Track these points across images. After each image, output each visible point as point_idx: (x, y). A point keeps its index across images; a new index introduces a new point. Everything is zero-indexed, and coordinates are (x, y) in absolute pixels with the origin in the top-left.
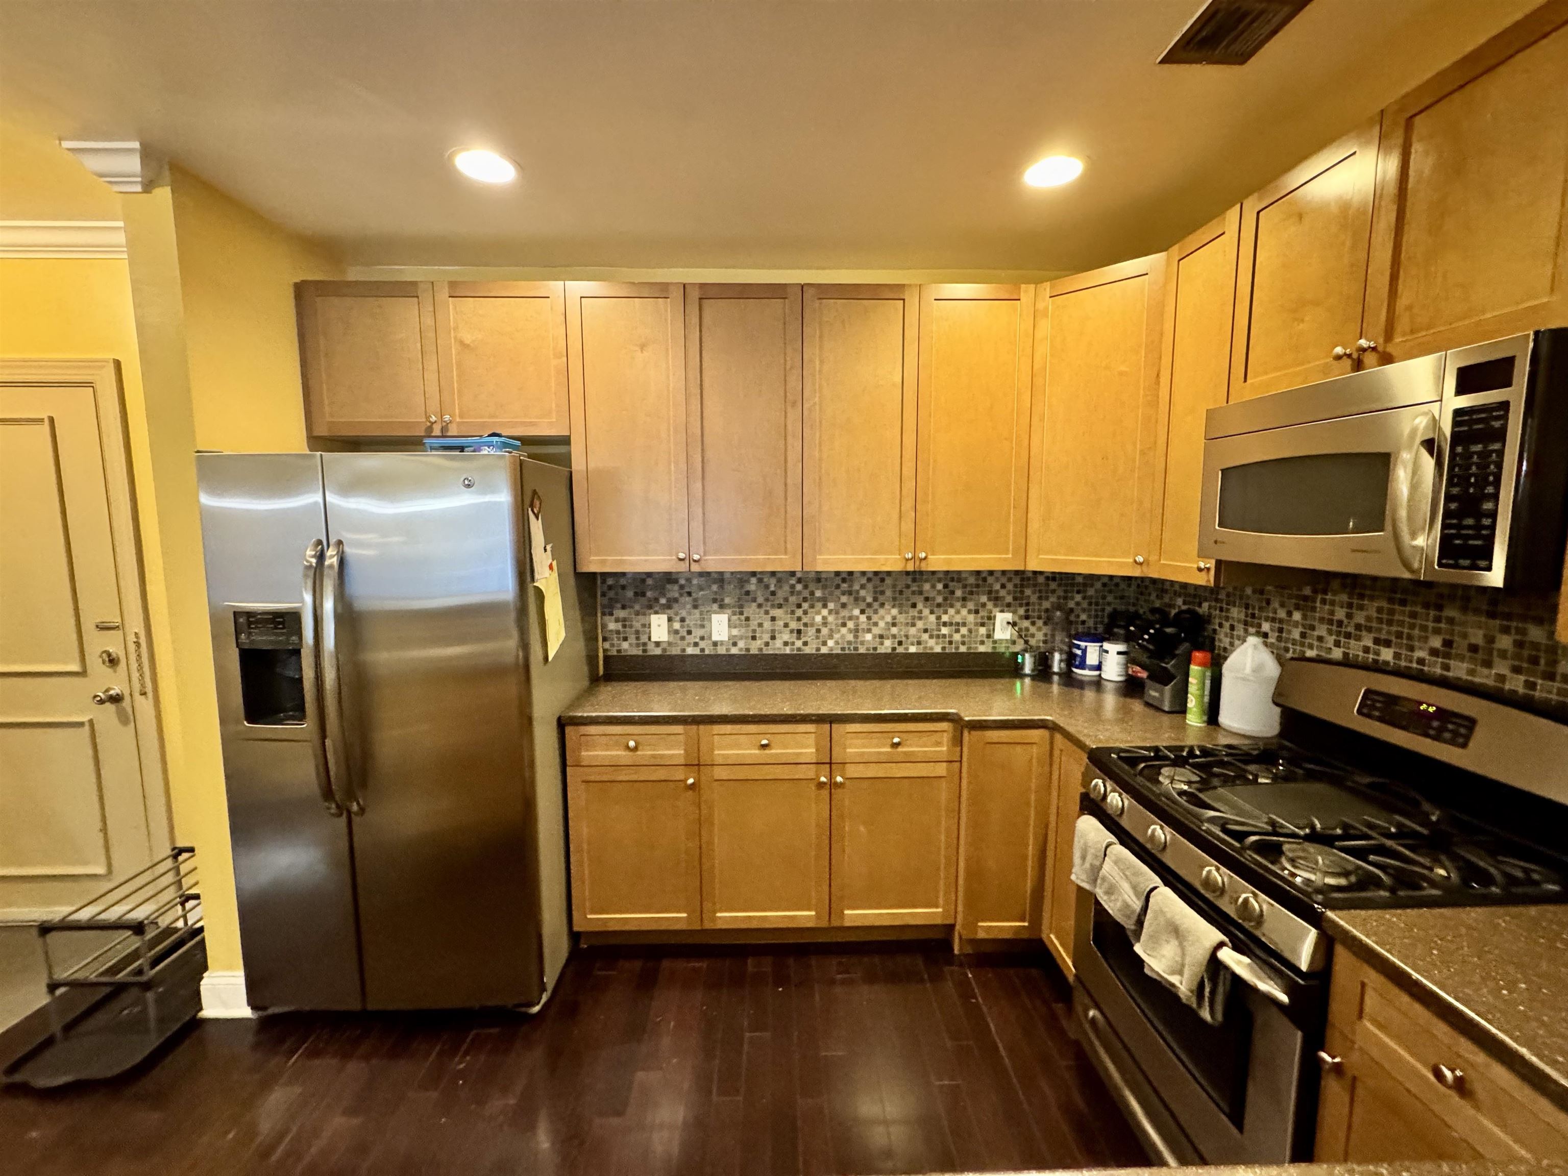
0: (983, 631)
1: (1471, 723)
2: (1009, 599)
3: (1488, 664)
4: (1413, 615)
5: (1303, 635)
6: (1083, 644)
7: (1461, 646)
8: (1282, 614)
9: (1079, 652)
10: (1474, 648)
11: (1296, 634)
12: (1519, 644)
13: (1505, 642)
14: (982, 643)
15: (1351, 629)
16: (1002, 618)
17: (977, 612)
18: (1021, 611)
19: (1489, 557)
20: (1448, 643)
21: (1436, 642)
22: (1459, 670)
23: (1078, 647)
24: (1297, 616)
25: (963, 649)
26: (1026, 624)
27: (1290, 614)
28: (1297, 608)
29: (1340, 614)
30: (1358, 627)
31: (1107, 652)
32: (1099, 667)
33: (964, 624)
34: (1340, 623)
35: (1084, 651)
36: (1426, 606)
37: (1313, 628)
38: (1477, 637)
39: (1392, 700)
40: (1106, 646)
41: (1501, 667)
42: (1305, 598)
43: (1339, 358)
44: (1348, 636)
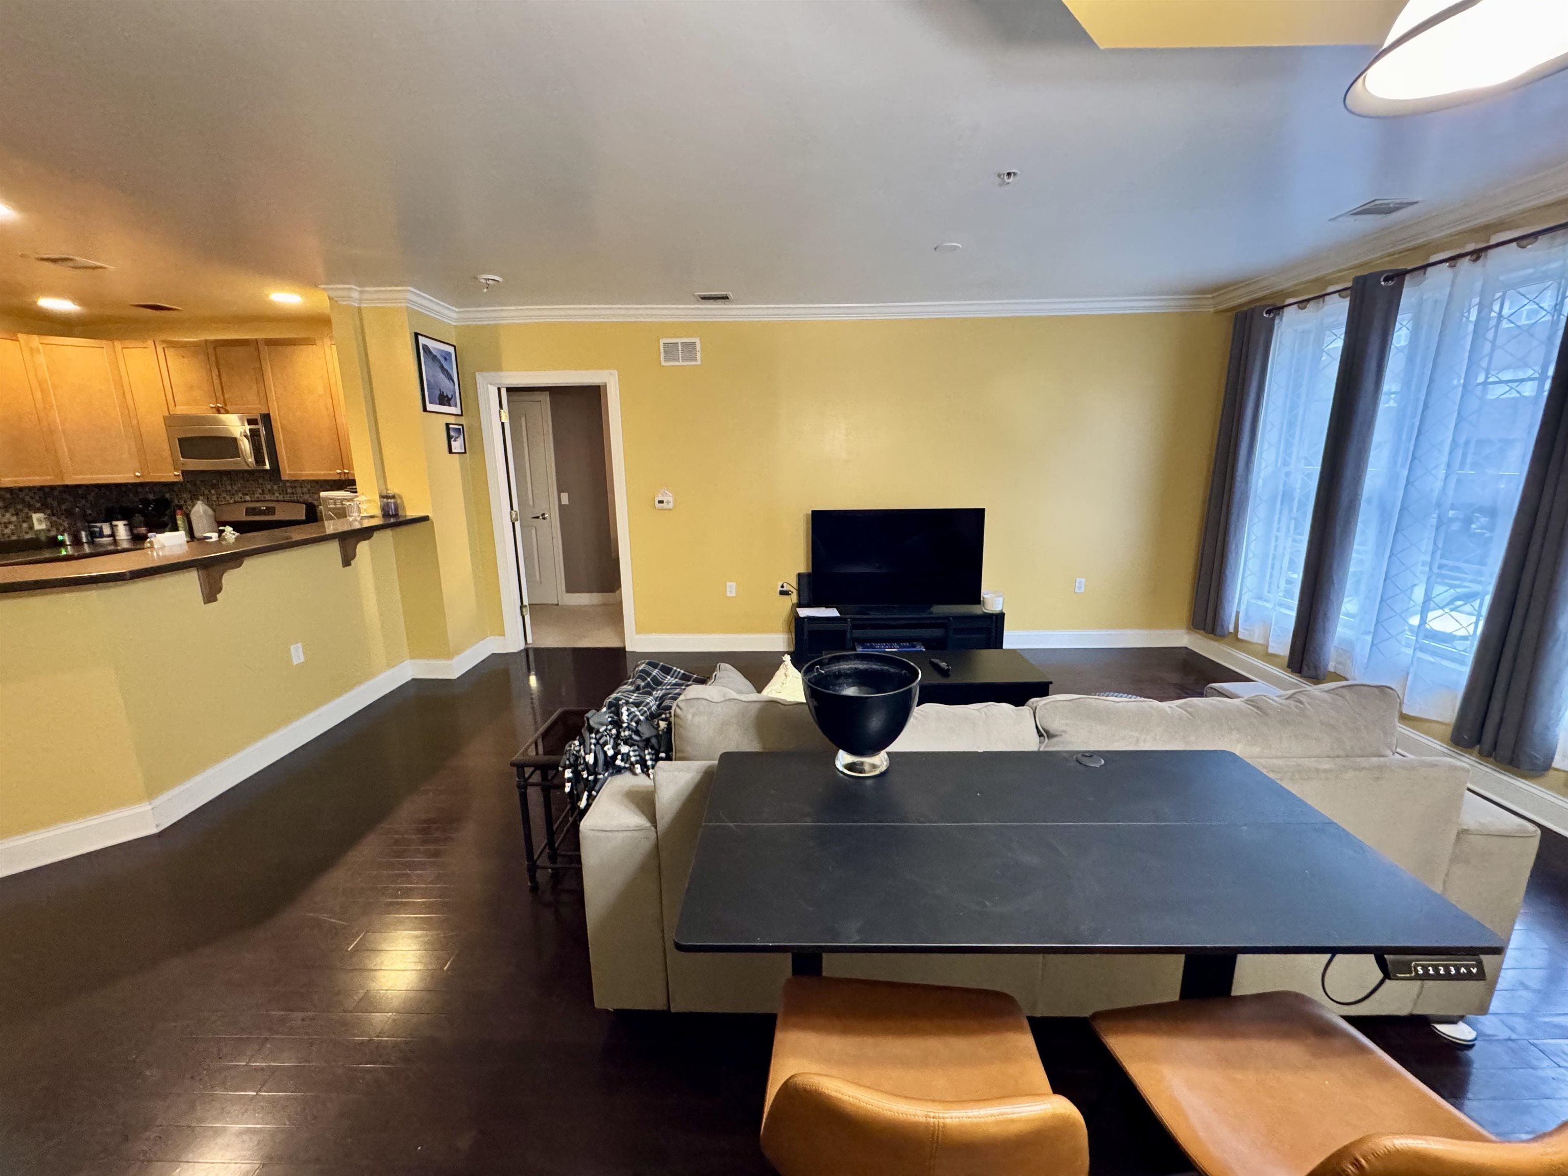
0: (25, 525)
1: (274, 508)
2: (38, 505)
3: (274, 494)
4: (251, 484)
5: (218, 498)
6: (99, 525)
7: (266, 491)
8: (206, 492)
9: (97, 529)
10: (269, 490)
11: (214, 498)
12: (279, 487)
13: (276, 487)
14: (27, 533)
15: (234, 492)
16: (36, 517)
17: (17, 514)
18: (49, 512)
19: (265, 462)
20: (263, 491)
21: (260, 491)
22: (268, 497)
23: (96, 527)
24: (213, 492)
25: (14, 538)
26: (54, 518)
27: (210, 491)
28: (213, 489)
29: (229, 488)
30: (236, 491)
31: (117, 526)
32: (113, 535)
33: (10, 523)
34: (229, 491)
35: (101, 528)
36: (254, 480)
37: (220, 495)
38: (269, 487)
39: (254, 509)
40: (115, 523)
41: (277, 494)
42: (215, 485)
43: (212, 408)
44: (234, 495)
